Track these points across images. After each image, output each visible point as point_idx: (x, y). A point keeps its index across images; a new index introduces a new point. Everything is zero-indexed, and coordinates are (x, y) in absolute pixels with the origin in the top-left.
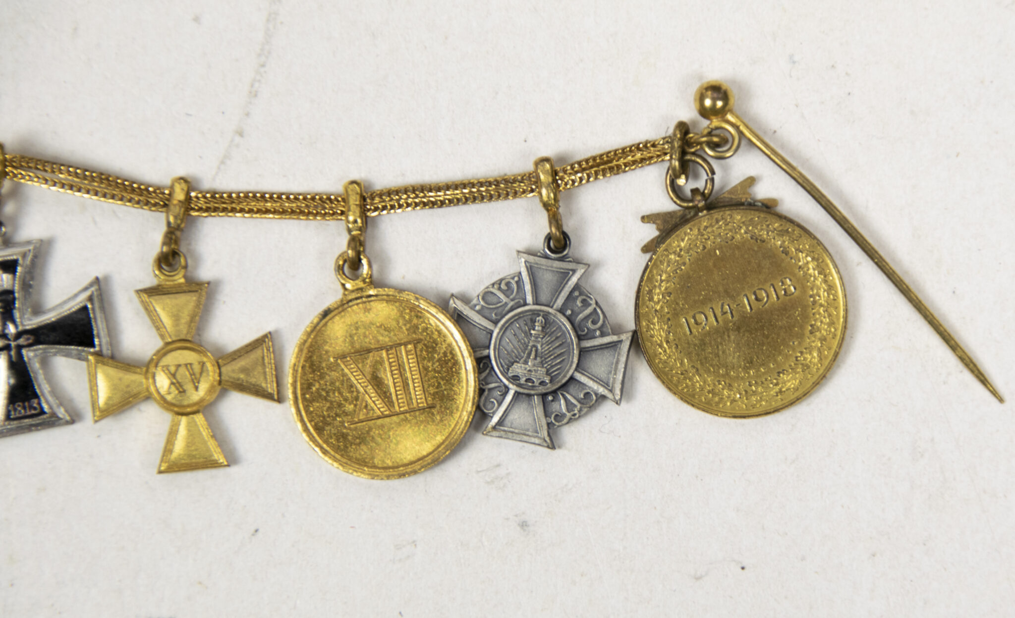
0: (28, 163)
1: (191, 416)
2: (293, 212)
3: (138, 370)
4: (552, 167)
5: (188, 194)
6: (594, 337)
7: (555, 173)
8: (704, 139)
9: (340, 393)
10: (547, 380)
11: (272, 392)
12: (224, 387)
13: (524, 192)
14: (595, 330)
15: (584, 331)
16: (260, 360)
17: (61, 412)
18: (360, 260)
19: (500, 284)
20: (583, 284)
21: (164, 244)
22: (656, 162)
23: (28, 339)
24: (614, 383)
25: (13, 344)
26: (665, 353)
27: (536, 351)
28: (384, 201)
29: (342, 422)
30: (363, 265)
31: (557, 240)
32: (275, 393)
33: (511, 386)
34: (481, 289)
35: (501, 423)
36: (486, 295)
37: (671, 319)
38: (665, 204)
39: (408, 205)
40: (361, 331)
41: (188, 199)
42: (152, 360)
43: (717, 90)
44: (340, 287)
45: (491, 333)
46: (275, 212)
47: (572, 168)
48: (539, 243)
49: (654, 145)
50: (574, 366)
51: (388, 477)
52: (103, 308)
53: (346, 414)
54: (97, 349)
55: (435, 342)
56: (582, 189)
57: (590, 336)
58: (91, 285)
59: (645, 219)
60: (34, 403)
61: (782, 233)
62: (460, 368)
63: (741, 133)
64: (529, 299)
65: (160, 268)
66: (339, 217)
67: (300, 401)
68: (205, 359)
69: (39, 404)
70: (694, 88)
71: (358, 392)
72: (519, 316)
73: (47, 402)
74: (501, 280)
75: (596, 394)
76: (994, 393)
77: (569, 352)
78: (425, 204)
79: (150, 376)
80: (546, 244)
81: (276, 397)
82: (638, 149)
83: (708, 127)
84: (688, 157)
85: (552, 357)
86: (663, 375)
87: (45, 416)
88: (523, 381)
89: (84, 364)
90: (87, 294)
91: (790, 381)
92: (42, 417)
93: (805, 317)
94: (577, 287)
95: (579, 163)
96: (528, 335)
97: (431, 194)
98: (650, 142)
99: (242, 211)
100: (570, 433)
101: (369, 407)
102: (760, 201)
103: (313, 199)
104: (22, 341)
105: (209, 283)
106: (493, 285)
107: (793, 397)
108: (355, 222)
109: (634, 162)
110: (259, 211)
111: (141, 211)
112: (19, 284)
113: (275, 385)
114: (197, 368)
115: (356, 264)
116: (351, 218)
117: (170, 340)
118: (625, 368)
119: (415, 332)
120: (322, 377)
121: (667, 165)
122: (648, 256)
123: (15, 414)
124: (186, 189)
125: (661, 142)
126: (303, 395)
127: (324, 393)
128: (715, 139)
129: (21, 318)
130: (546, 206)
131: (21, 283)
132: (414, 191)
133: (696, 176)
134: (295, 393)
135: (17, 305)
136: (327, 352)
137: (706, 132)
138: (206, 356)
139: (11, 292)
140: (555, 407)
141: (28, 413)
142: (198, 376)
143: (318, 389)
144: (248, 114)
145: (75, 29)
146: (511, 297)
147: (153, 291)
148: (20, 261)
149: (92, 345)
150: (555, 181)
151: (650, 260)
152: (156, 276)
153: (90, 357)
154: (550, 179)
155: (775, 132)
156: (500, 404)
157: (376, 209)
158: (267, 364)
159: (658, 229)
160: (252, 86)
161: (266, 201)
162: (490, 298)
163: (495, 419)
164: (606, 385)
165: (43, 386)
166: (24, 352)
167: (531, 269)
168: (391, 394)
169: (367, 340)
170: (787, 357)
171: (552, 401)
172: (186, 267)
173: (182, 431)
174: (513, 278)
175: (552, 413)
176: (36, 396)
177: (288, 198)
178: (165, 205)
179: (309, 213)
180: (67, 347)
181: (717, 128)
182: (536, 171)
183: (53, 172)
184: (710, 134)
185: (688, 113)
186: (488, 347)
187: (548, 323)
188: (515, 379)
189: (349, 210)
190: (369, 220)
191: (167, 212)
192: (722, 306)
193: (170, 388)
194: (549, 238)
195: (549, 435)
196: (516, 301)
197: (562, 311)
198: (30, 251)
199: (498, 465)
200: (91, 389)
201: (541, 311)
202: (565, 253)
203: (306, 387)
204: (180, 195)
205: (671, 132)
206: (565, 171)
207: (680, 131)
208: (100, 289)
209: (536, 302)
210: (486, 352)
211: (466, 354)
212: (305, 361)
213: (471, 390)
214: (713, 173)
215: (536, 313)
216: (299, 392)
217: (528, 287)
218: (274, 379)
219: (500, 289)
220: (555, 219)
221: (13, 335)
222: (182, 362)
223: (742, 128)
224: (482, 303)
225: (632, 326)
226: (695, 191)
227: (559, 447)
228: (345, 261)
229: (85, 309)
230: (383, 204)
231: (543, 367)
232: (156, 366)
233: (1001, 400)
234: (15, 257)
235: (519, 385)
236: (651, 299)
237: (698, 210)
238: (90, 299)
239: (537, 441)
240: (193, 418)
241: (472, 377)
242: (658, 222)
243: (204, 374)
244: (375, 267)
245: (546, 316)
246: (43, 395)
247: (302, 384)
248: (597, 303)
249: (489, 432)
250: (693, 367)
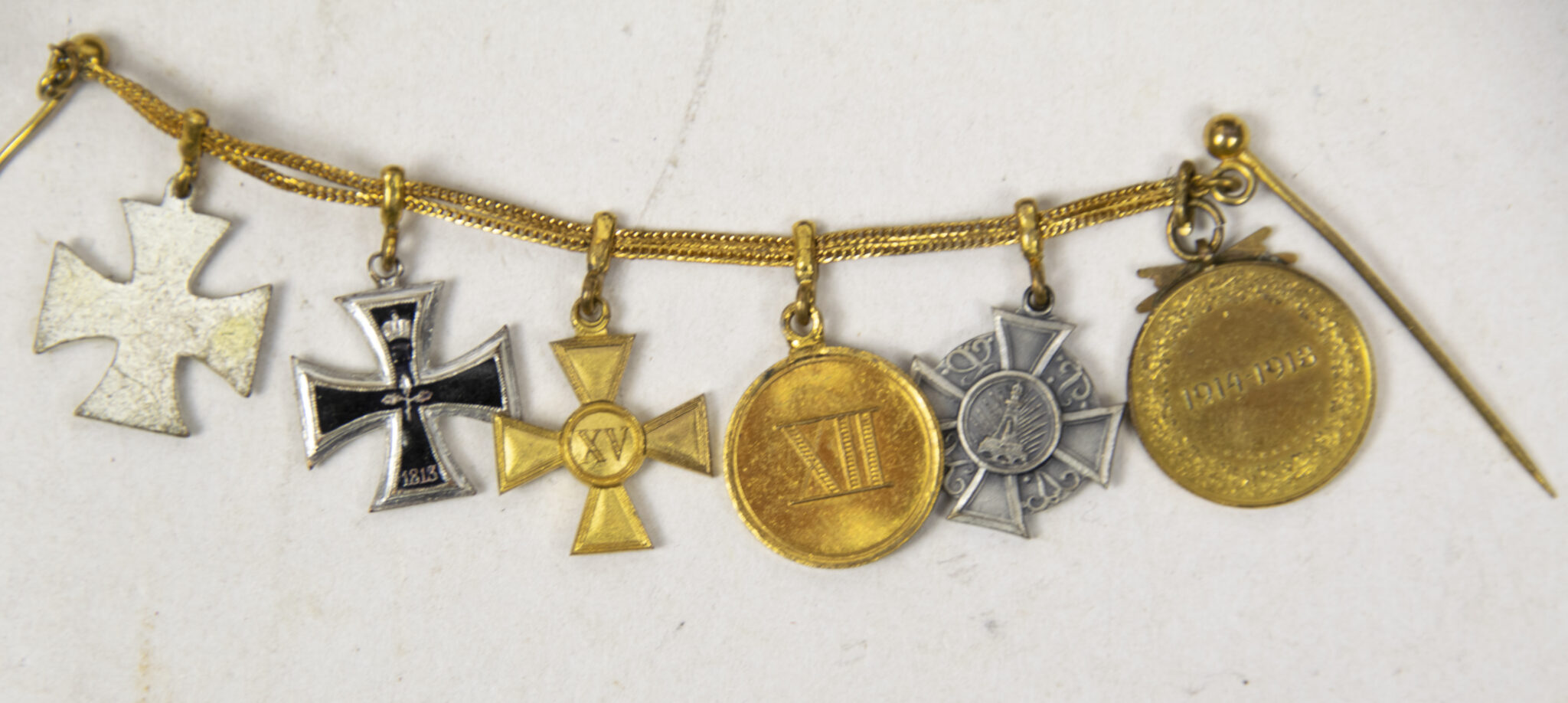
0: (431, 192)
1: (611, 489)
2: (732, 256)
3: (552, 435)
4: (1035, 210)
5: (613, 231)
6: (1079, 410)
7: (1038, 218)
8: (1213, 182)
9: (783, 467)
10: (1024, 457)
11: (704, 464)
12: (648, 456)
13: (1002, 239)
14: (1080, 402)
15: (1067, 402)
16: (691, 426)
17: (461, 482)
18: (810, 314)
19: (971, 345)
20: (1067, 347)
21: (584, 290)
22: (1155, 208)
23: (426, 396)
24: (1101, 463)
25: (408, 401)
26: (1162, 429)
27: (1012, 423)
28: (839, 246)
29: (785, 501)
30: (812, 320)
31: (1040, 296)
32: (708, 465)
33: (981, 464)
34: (948, 350)
35: (968, 506)
36: (955, 357)
37: (1169, 389)
38: (1164, 256)
39: (867, 251)
40: (809, 396)
41: (613, 238)
42: (567, 423)
43: (1230, 125)
44: (785, 344)
45: (959, 402)
46: (712, 255)
47: (1059, 212)
48: (1017, 298)
49: (1153, 188)
50: (1055, 442)
51: (837, 566)
52: (511, 362)
53: (789, 491)
54: (505, 409)
55: (894, 410)
56: (1069, 236)
57: (1075, 408)
58: (499, 334)
59: (1142, 273)
60: (431, 470)
61: (1299, 293)
62: (923, 442)
63: (1257, 177)
64: (1005, 362)
65: (579, 317)
66: (787, 263)
67: (736, 475)
68: (628, 424)
69: (437, 470)
70: (1203, 122)
71: (804, 467)
72: (992, 384)
73: (445, 468)
74: (972, 341)
75: (1081, 476)
76: (1545, 486)
77: (1050, 426)
78: (886, 251)
79: (565, 441)
80: (1026, 300)
81: (708, 470)
82: (1135, 192)
83: (1218, 168)
84: (1194, 203)
85: (1030, 432)
86: (1158, 455)
87: (443, 485)
88: (995, 458)
89: (489, 426)
90: (495, 344)
91: (1305, 466)
92: (438, 486)
93: (1327, 392)
94: (1060, 351)
95: (1068, 206)
96: (1003, 405)
97: (893, 238)
98: (1149, 184)
99: (674, 253)
100: (1048, 521)
101: (816, 485)
102: (1276, 255)
103: (756, 241)
104: (418, 398)
105: (634, 336)
106: (963, 345)
107: (1310, 484)
108: (805, 269)
109: (1130, 207)
110: (693, 254)
111: (557, 250)
112: (417, 331)
113: (708, 456)
114: (619, 434)
115: (804, 318)
116: (801, 265)
117: (588, 401)
118: (1115, 445)
119: (871, 399)
120: (762, 448)
121: (1168, 211)
122: (1143, 317)
123: (409, 482)
124: (611, 226)
125: (1163, 184)
126: (740, 468)
127: (764, 467)
128: (1227, 183)
129: (418, 371)
130: (1027, 255)
131: (420, 330)
132: (873, 235)
133: (1202, 225)
134: (730, 466)
135: (414, 356)
136: (769, 419)
137: (1216, 173)
138: (629, 420)
139: (408, 341)
140: (1031, 489)
141: (424, 481)
142: (620, 443)
143: (757, 463)
144: (683, 141)
145: (487, 38)
146: (985, 360)
147: (570, 344)
148: (419, 305)
149: (499, 405)
150: (1038, 227)
151: (1146, 321)
152: (574, 326)
153: (497, 419)
154: (1033, 225)
155: (1295, 176)
156: (968, 484)
157: (829, 255)
158: (699, 432)
159: (1156, 285)
160: (689, 108)
161: (702, 243)
162: (960, 361)
163: (962, 502)
164: (1092, 465)
165: (439, 451)
166: (421, 410)
167: (1008, 329)
168: (841, 470)
169: (816, 406)
170: (1304, 438)
171: (1029, 482)
172: (608, 317)
173: (600, 507)
174: (987, 338)
175: (1028, 497)
176: (433, 461)
177: (727, 239)
178: (586, 245)
179: (751, 258)
180: (471, 406)
181: (1229, 170)
182: (1016, 215)
183: (459, 202)
184: (1220, 176)
185: (1193, 150)
186: (955, 418)
187: (1026, 391)
188: (986, 456)
189: (798, 256)
190: (821, 267)
191: (589, 252)
192: (1230, 376)
193: (587, 456)
194: (1029, 292)
195: (1024, 522)
196: (990, 365)
197: (1042, 378)
198: (430, 293)
199: (963, 556)
200: (497, 455)
201: (1017, 377)
202: (1048, 311)
203: (744, 460)
204: (603, 233)
205: (1174, 171)
206: (1050, 216)
207: (1186, 171)
208: (508, 340)
209: (1013, 368)
210: (952, 424)
211: (931, 424)
212: (744, 429)
213: (936, 467)
214: (1222, 221)
215: (1012, 380)
216: (735, 465)
217: (1003, 350)
218: (707, 449)
219: (970, 350)
220: (1037, 271)
221: (409, 392)
222: (603, 426)
223: (1258, 170)
224: (950, 366)
225: (1122, 397)
226: (1201, 243)
227: (1035, 536)
228: (793, 314)
229: (491, 361)
230: (838, 249)
231: (1018, 442)
232: (573, 430)
233: (1552, 494)
234: (413, 301)
235: (991, 463)
236: (1146, 367)
237: (1203, 264)
238: (498, 350)
239: (1010, 528)
240: (613, 492)
241: (937, 452)
242: (1157, 276)
243: (627, 442)
244: (826, 321)
245: (1024, 383)
246: (441, 460)
247: (738, 456)
248: (1083, 370)
249: (955, 516)
250: (1193, 447)
